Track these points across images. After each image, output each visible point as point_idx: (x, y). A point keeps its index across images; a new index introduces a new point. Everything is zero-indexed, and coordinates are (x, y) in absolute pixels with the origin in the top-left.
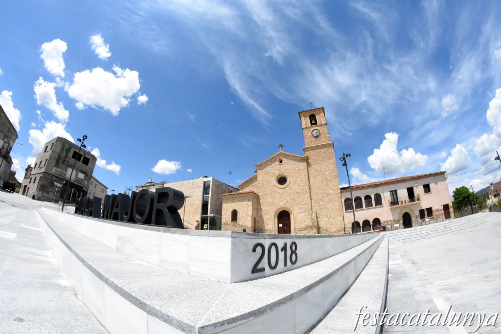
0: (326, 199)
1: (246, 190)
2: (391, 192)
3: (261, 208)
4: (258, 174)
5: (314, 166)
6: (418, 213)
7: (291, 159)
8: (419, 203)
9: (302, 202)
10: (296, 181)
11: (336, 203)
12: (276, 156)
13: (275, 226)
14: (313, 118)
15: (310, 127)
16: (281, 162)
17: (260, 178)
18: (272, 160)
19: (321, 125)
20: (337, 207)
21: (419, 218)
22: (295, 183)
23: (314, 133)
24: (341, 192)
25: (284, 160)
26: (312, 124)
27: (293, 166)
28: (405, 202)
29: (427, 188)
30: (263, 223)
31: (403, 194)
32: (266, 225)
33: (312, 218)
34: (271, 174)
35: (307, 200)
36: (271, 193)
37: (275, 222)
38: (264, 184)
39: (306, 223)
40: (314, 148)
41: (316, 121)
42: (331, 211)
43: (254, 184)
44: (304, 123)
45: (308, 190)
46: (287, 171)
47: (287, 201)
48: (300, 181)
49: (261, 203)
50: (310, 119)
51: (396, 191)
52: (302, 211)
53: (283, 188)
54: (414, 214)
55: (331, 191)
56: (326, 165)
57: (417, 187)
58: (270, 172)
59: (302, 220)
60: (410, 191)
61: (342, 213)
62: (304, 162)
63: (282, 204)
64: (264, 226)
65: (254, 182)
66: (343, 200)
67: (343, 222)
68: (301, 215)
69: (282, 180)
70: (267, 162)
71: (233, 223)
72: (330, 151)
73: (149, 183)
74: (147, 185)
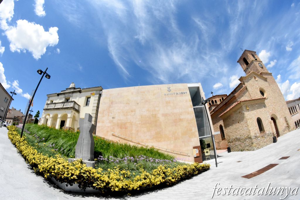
0: (284, 107)
7: (260, 78)
15: (256, 61)
16: (255, 78)
18: (250, 76)
19: (260, 62)
23: (260, 65)
34: (255, 87)
39: (285, 125)
40: (265, 74)
43: (247, 95)
44: (251, 57)
52: (280, 116)
55: (283, 103)
58: (253, 85)
59: (282, 123)
67: (293, 122)
71: (262, 134)
73: (70, 89)
74: (66, 92)
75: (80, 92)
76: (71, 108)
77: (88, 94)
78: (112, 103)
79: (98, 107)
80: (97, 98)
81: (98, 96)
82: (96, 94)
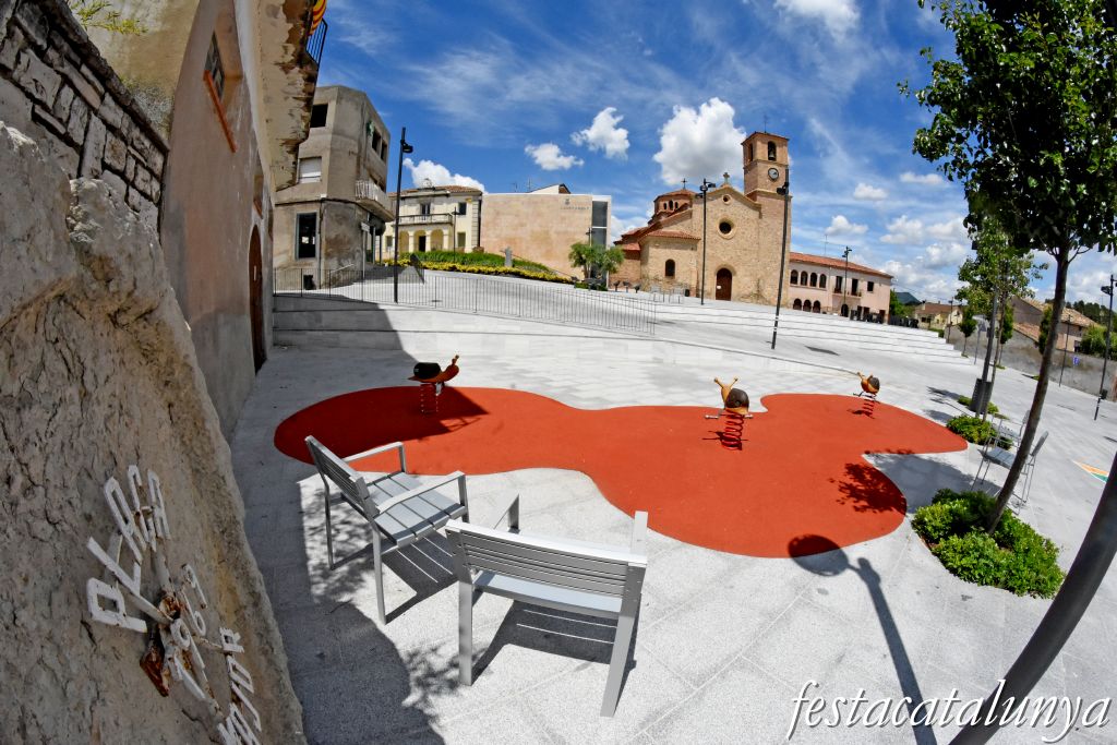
2: (837, 277)
4: (693, 209)
5: (767, 220)
7: (740, 200)
8: (859, 299)
10: (743, 233)
12: (720, 189)
13: (713, 286)
15: (767, 162)
16: (726, 200)
17: (695, 216)
18: (715, 195)
19: (780, 165)
21: (855, 314)
22: (742, 235)
23: (772, 172)
25: (730, 199)
26: (770, 159)
27: (741, 212)
28: (847, 294)
29: (870, 287)
31: (847, 284)
34: (713, 214)
35: (754, 261)
36: (712, 242)
37: (714, 282)
39: (751, 289)
40: (765, 195)
41: (775, 155)
43: (686, 223)
44: (761, 151)
45: (757, 248)
46: (733, 216)
47: (731, 258)
48: (748, 235)
50: (769, 149)
51: (841, 278)
52: (747, 273)
53: (726, 239)
54: (852, 307)
57: (862, 281)
58: (711, 211)
59: (745, 284)
60: (855, 283)
61: (787, 286)
62: (755, 210)
63: (724, 260)
65: (686, 219)
66: (791, 271)
67: (787, 296)
68: (746, 278)
69: (725, 227)
70: (709, 195)
71: (668, 280)
73: (426, 189)
74: (420, 194)
75: (446, 196)
77: (461, 199)
78: (497, 213)
81: (477, 203)
82: (473, 201)
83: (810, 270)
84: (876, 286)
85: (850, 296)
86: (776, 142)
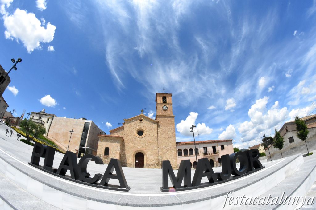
0: (167, 148)
1: (115, 135)
2: (204, 148)
3: (125, 149)
4: (125, 125)
5: (162, 128)
6: (217, 160)
7: (148, 121)
8: (218, 155)
9: (153, 148)
10: (149, 135)
11: (173, 151)
12: (138, 116)
13: (133, 161)
14: (164, 98)
15: (162, 104)
16: (141, 121)
17: (126, 129)
18: (135, 119)
19: (169, 104)
20: (173, 154)
21: (218, 163)
22: (148, 136)
23: (164, 107)
24: (176, 145)
25: (143, 120)
26: (163, 102)
27: (148, 125)
28: (211, 154)
29: (223, 147)
30: (126, 158)
31: (210, 149)
32: (127, 160)
33: (158, 158)
34: (134, 127)
35: (156, 147)
36: (133, 140)
37: (133, 159)
38: (128, 133)
39: (154, 162)
40: (162, 117)
41: (166, 100)
42: (170, 156)
43: (121, 132)
44: (159, 100)
45: (157, 141)
46: (144, 127)
47: (143, 147)
48: (152, 135)
49: (125, 145)
50: (163, 99)
51: (206, 148)
52: (152, 154)
53: (141, 138)
54: (215, 160)
55: (170, 144)
56: (169, 128)
57: (218, 146)
58: (133, 126)
59: (151, 159)
60: (214, 148)
61: (176, 157)
62: (156, 124)
63: (139, 148)
64: (126, 161)
65: (121, 130)
66: (177, 150)
67: (176, 162)
68: (151, 156)
69: (140, 133)
70: (132, 119)
71: (105, 157)
72: (172, 120)
73: (42, 112)
74: (40, 113)
75: (46, 115)
76: (40, 123)
77: (49, 117)
78: (56, 124)
79: (51, 124)
80: (51, 120)
81: (52, 119)
82: (51, 118)
83: (188, 148)
84: (225, 146)
85: (213, 155)
86: (166, 96)
